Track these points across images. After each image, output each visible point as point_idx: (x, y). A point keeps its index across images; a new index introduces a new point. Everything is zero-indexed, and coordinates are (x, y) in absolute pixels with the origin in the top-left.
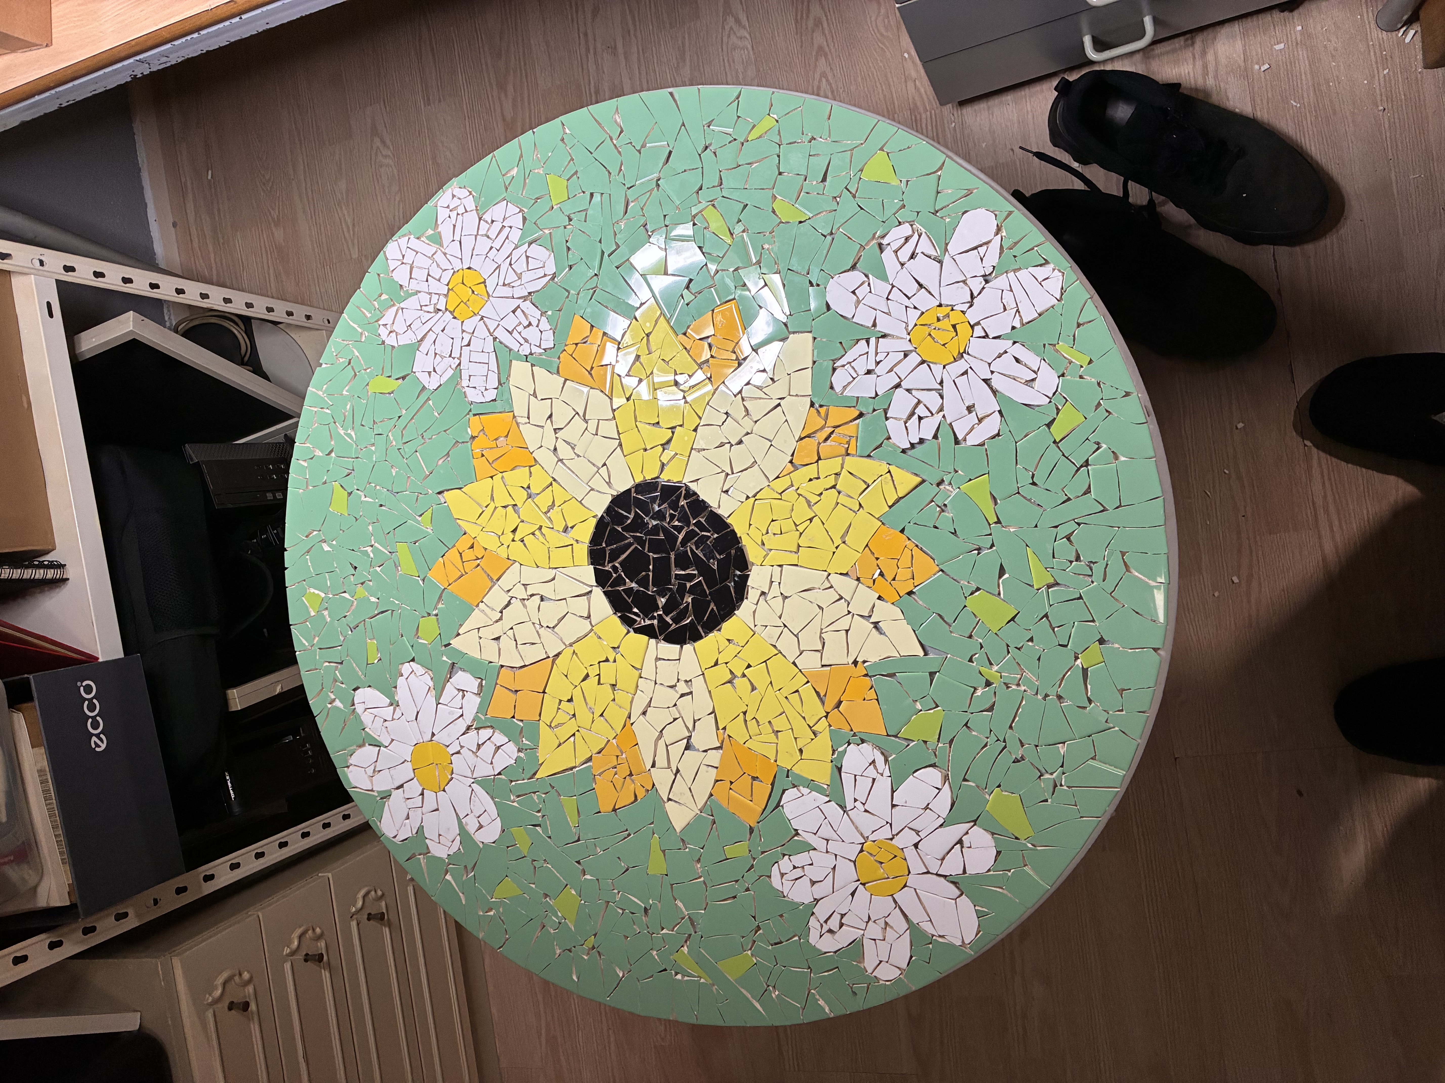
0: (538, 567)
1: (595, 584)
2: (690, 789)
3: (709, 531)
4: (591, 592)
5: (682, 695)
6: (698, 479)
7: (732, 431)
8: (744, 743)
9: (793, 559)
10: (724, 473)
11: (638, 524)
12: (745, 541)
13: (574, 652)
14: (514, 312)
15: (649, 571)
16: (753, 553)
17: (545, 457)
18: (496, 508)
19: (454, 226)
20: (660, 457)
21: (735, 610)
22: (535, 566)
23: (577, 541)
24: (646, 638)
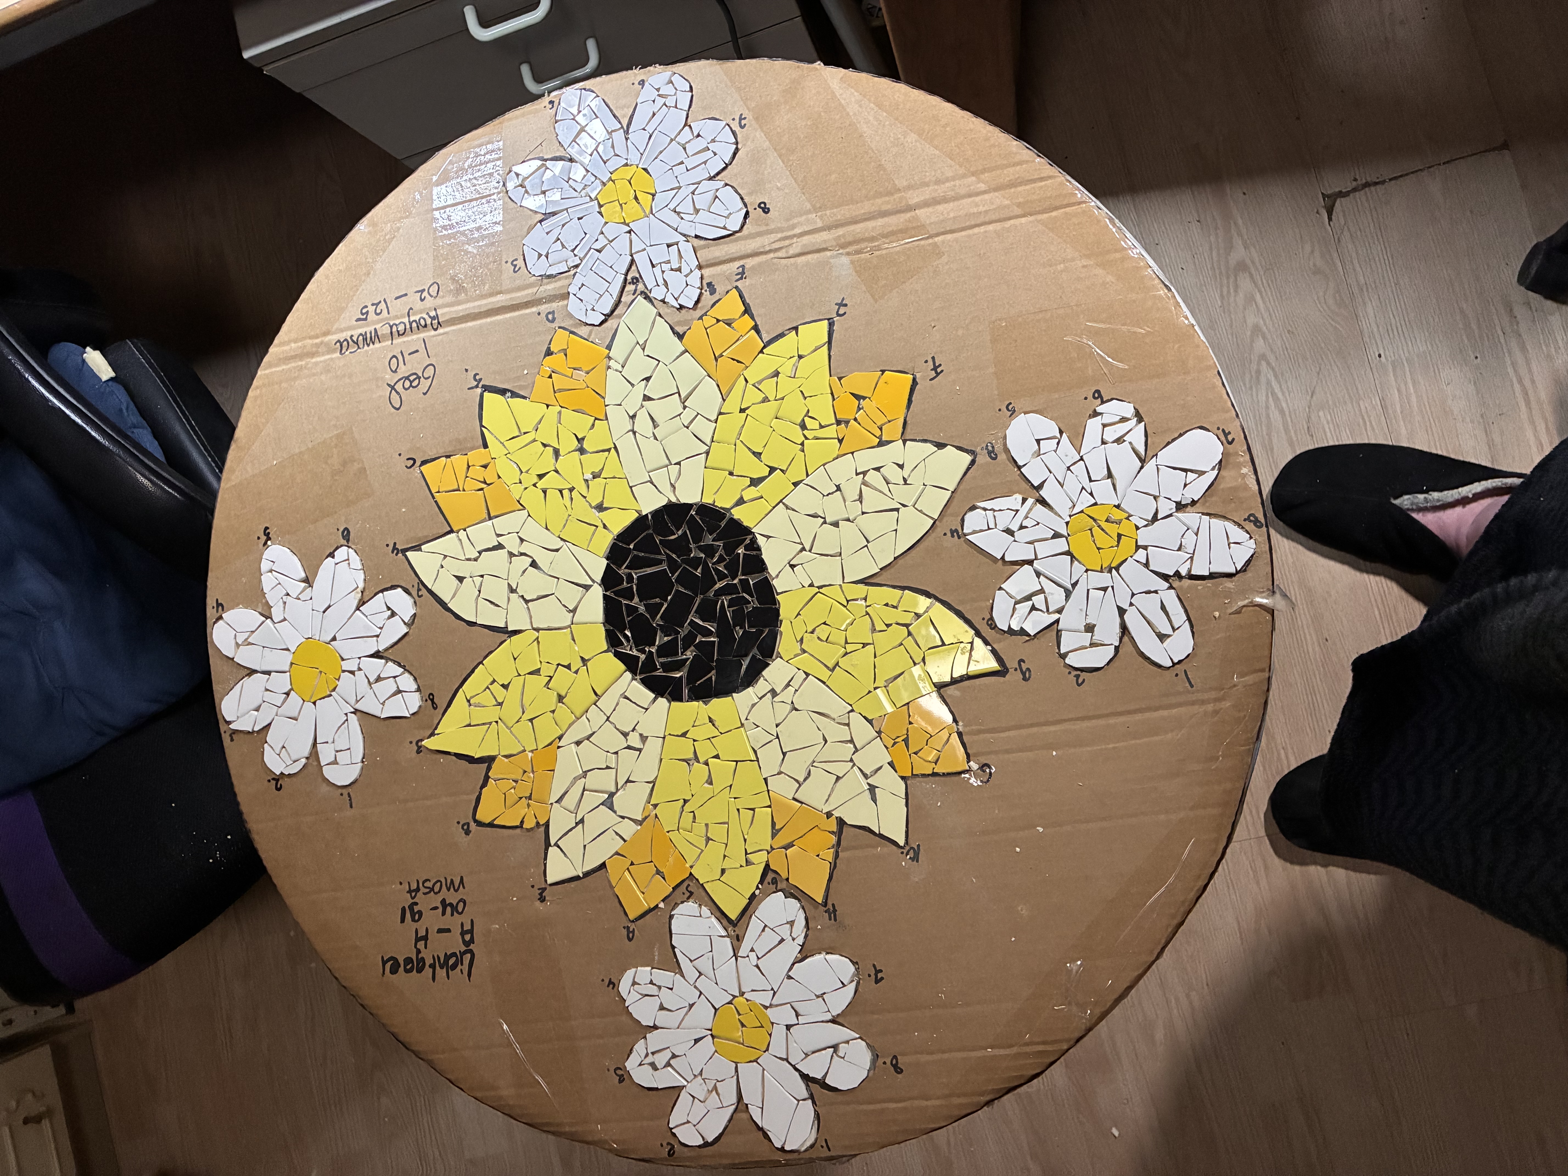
0: (547, 528)
1: (599, 582)
2: (585, 846)
3: (752, 596)
4: (591, 586)
5: (629, 747)
6: (771, 537)
7: (834, 508)
8: (668, 832)
9: (825, 674)
10: (802, 546)
11: (681, 546)
12: (785, 628)
13: (538, 638)
14: (669, 246)
15: (666, 600)
16: (785, 644)
17: (618, 419)
18: (534, 441)
19: (654, 114)
20: (743, 490)
21: (735, 692)
22: (544, 526)
23: (605, 527)
24: (622, 667)
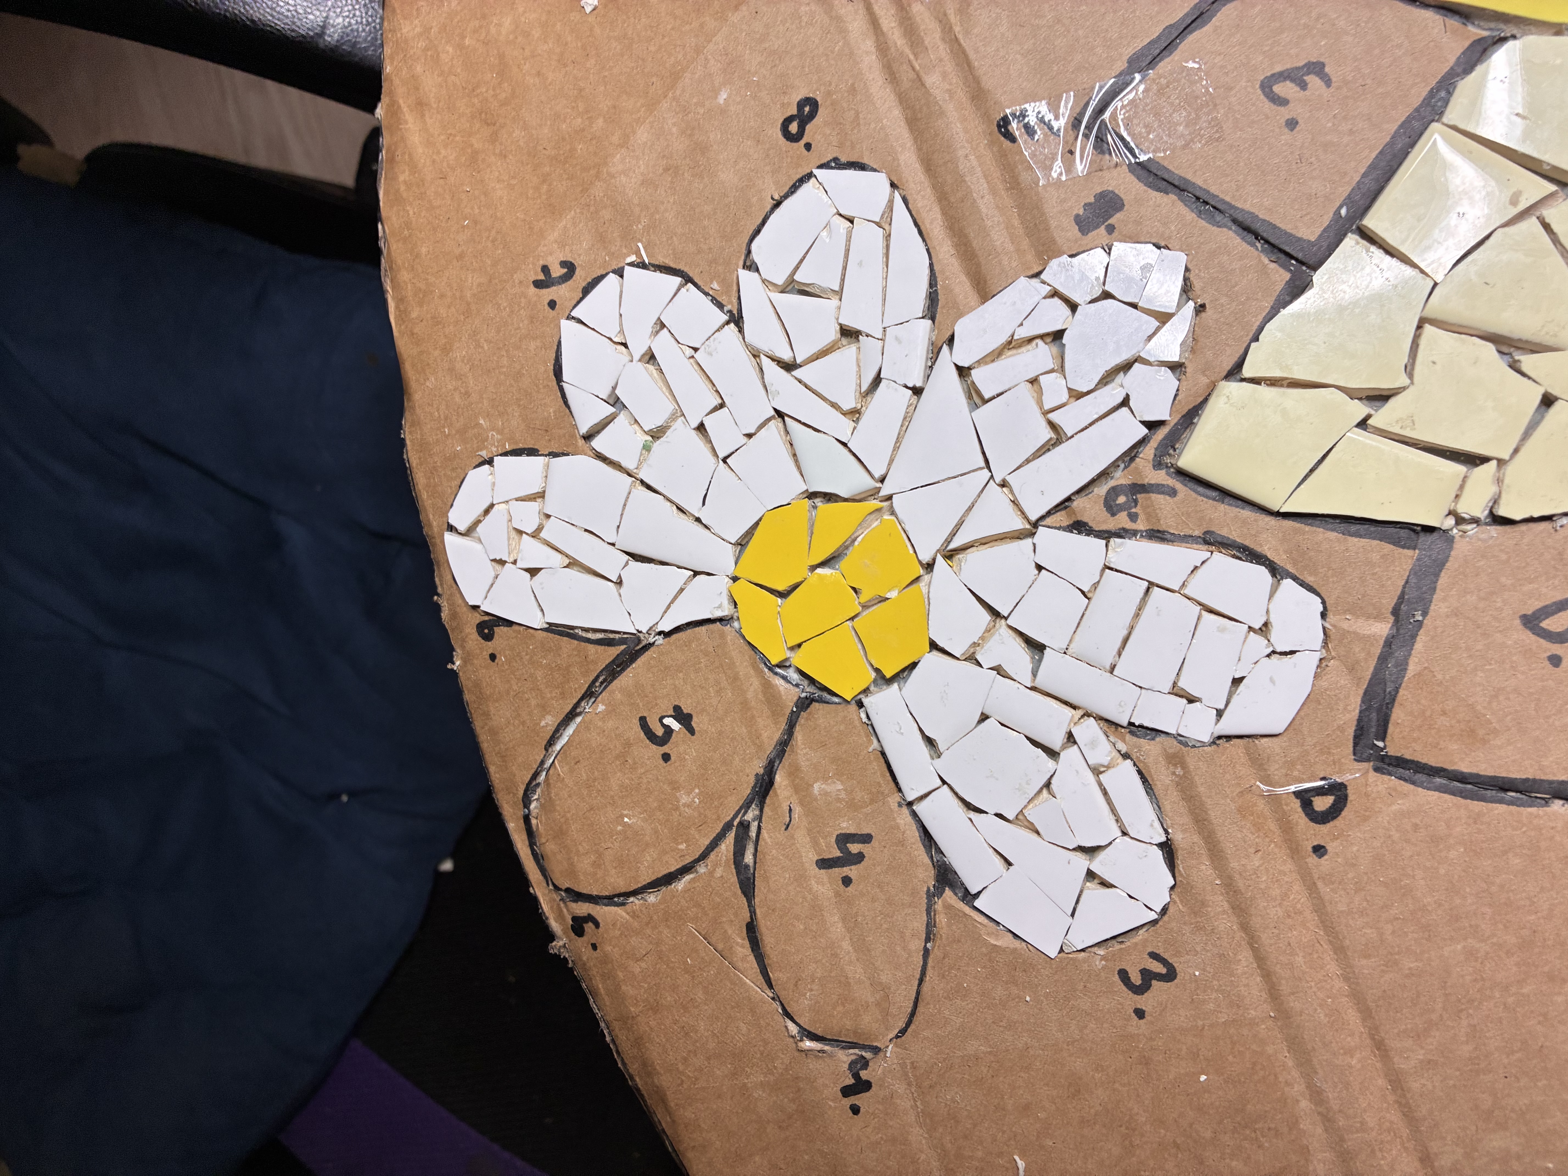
14: (977, 400)
19: (572, 561)
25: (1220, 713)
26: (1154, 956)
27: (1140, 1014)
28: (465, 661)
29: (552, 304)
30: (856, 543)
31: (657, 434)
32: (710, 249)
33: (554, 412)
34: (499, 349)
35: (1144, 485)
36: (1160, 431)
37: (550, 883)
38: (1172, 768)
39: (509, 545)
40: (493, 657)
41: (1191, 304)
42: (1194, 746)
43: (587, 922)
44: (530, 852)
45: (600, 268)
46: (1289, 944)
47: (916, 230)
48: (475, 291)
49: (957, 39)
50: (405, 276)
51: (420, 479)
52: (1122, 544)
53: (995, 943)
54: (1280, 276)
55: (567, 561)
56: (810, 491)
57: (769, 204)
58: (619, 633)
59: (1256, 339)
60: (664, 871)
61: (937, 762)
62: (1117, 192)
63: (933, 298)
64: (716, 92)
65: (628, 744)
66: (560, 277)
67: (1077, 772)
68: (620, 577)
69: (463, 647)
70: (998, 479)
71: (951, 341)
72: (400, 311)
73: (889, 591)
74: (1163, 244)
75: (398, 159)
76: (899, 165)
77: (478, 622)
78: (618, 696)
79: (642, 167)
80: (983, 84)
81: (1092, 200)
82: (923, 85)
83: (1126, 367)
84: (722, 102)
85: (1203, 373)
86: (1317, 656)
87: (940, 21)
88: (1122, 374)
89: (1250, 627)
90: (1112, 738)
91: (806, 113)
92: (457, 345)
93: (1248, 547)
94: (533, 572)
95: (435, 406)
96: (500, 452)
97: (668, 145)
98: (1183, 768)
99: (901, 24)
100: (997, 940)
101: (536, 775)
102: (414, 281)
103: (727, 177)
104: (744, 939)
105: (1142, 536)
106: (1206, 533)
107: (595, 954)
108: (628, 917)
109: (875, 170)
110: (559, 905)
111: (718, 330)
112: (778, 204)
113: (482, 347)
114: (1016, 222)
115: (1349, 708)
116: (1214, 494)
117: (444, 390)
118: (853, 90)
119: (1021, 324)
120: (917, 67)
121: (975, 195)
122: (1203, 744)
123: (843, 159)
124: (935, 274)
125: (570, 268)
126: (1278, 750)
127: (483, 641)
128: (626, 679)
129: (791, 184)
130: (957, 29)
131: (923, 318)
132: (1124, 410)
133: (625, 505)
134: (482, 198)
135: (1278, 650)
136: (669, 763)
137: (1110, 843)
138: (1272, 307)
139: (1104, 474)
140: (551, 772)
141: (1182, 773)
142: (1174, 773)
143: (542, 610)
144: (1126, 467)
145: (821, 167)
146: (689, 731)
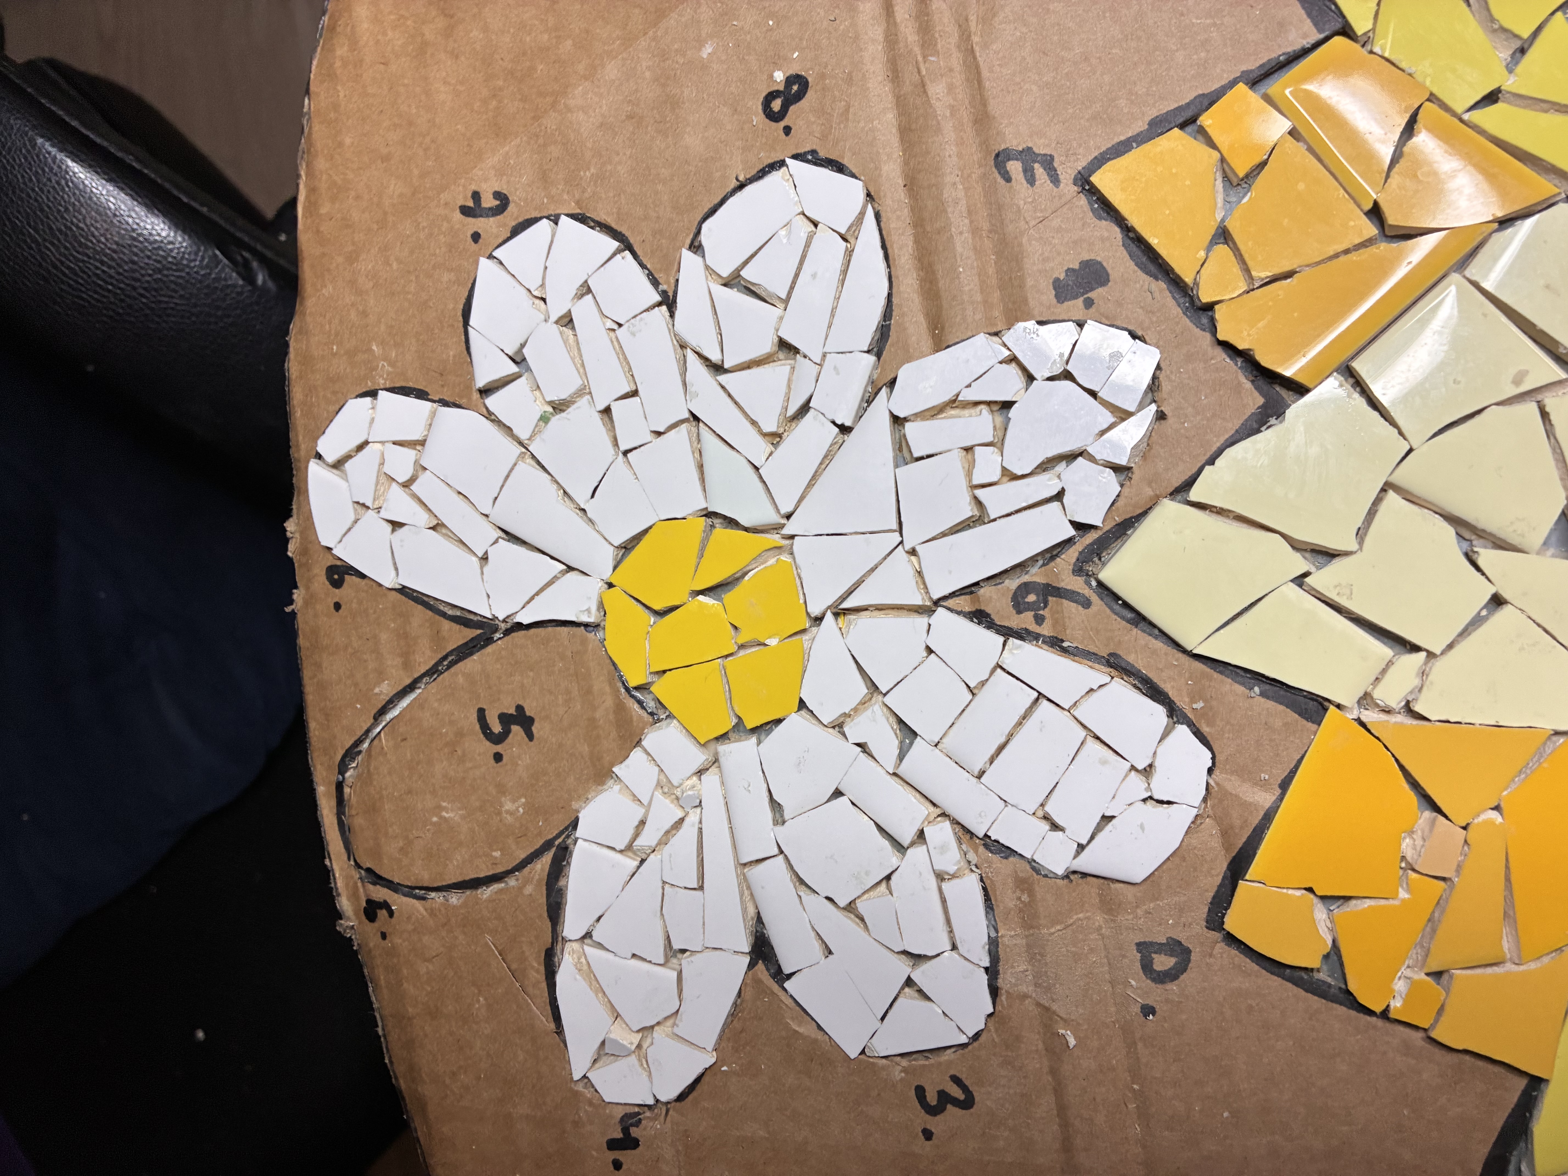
25: (1081, 847)
26: (956, 1080)
27: (928, 1135)
28: (306, 603)
29: (476, 237)
30: (747, 578)
31: (559, 407)
32: (658, 217)
33: (454, 356)
34: (409, 272)
35: (1058, 589)
36: (1089, 535)
37: (352, 857)
38: (1018, 893)
39: (376, 491)
40: (337, 606)
41: (1153, 407)
42: (1046, 876)
43: (381, 908)
44: (336, 821)
45: (535, 209)
46: (1094, 1099)
47: (880, 253)
48: (395, 201)
49: (972, 51)
50: (321, 164)
51: (297, 394)
52: (1019, 647)
53: (797, 1029)
54: (1253, 400)
55: (435, 522)
56: (710, 509)
57: (734, 183)
58: (475, 614)
59: (1211, 461)
60: (471, 874)
61: (779, 828)
62: (1105, 264)
63: (883, 332)
64: (701, 44)
65: (460, 734)
66: (490, 209)
67: (920, 874)
68: (486, 553)
69: (307, 588)
70: (908, 546)
71: (892, 383)
72: (309, 202)
73: (770, 637)
74: (1140, 333)
75: (339, 29)
76: (880, 175)
77: (329, 564)
78: (461, 679)
79: (604, 108)
80: (990, 108)
81: (1076, 266)
82: (925, 92)
83: (1071, 457)
84: (705, 56)
85: (1150, 484)
86: (1195, 812)
87: (960, 26)
88: (1064, 463)
89: (1132, 766)
90: (964, 847)
91: (793, 91)
92: (363, 256)
93: (1151, 680)
94: (396, 525)
95: (328, 317)
96: (388, 386)
97: (636, 91)
98: (1029, 896)
99: (917, 18)
100: (799, 1026)
101: (359, 742)
102: (331, 172)
103: (693, 141)
104: (539, 964)
105: (1044, 642)
106: (1111, 655)
107: (383, 943)
108: (425, 913)
109: (853, 176)
110: (356, 883)
111: (647, 310)
112: (741, 186)
113: (390, 265)
114: (991, 271)
115: (1213, 872)
116: (1130, 615)
117: (340, 302)
118: (849, 80)
119: (969, 386)
120: (924, 73)
121: (953, 229)
122: (1056, 877)
123: (822, 154)
124: (891, 306)
125: (503, 201)
126: (1130, 897)
127: (330, 587)
128: (472, 664)
129: (761, 167)
130: (976, 39)
131: (868, 352)
132: (1056, 505)
133: (507, 477)
134: (423, 97)
135: (1156, 797)
136: (500, 764)
137: (938, 955)
138: (1237, 431)
139: (1021, 567)
140: (376, 742)
141: (1027, 900)
142: (1019, 899)
143: (396, 569)
144: (1044, 565)
145: (795, 157)
146: (528, 736)
